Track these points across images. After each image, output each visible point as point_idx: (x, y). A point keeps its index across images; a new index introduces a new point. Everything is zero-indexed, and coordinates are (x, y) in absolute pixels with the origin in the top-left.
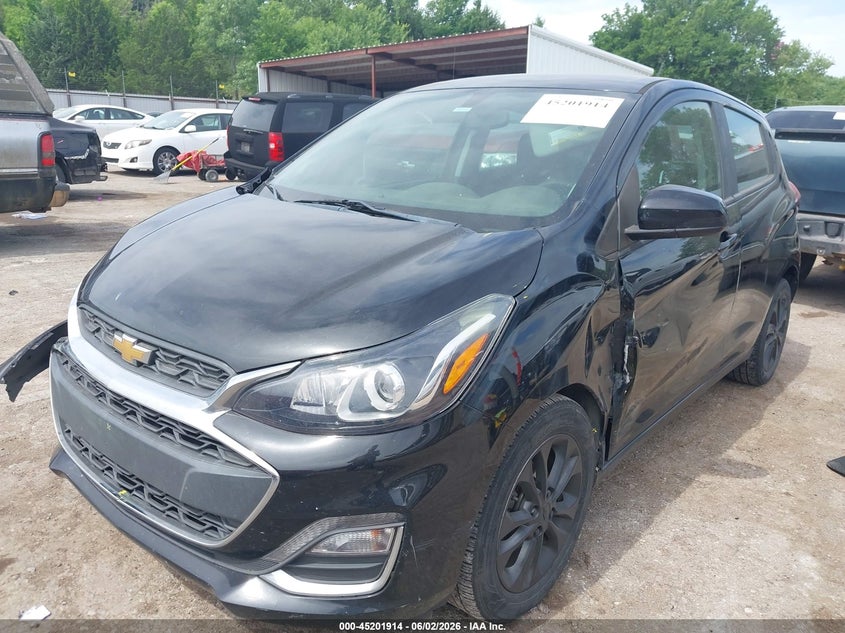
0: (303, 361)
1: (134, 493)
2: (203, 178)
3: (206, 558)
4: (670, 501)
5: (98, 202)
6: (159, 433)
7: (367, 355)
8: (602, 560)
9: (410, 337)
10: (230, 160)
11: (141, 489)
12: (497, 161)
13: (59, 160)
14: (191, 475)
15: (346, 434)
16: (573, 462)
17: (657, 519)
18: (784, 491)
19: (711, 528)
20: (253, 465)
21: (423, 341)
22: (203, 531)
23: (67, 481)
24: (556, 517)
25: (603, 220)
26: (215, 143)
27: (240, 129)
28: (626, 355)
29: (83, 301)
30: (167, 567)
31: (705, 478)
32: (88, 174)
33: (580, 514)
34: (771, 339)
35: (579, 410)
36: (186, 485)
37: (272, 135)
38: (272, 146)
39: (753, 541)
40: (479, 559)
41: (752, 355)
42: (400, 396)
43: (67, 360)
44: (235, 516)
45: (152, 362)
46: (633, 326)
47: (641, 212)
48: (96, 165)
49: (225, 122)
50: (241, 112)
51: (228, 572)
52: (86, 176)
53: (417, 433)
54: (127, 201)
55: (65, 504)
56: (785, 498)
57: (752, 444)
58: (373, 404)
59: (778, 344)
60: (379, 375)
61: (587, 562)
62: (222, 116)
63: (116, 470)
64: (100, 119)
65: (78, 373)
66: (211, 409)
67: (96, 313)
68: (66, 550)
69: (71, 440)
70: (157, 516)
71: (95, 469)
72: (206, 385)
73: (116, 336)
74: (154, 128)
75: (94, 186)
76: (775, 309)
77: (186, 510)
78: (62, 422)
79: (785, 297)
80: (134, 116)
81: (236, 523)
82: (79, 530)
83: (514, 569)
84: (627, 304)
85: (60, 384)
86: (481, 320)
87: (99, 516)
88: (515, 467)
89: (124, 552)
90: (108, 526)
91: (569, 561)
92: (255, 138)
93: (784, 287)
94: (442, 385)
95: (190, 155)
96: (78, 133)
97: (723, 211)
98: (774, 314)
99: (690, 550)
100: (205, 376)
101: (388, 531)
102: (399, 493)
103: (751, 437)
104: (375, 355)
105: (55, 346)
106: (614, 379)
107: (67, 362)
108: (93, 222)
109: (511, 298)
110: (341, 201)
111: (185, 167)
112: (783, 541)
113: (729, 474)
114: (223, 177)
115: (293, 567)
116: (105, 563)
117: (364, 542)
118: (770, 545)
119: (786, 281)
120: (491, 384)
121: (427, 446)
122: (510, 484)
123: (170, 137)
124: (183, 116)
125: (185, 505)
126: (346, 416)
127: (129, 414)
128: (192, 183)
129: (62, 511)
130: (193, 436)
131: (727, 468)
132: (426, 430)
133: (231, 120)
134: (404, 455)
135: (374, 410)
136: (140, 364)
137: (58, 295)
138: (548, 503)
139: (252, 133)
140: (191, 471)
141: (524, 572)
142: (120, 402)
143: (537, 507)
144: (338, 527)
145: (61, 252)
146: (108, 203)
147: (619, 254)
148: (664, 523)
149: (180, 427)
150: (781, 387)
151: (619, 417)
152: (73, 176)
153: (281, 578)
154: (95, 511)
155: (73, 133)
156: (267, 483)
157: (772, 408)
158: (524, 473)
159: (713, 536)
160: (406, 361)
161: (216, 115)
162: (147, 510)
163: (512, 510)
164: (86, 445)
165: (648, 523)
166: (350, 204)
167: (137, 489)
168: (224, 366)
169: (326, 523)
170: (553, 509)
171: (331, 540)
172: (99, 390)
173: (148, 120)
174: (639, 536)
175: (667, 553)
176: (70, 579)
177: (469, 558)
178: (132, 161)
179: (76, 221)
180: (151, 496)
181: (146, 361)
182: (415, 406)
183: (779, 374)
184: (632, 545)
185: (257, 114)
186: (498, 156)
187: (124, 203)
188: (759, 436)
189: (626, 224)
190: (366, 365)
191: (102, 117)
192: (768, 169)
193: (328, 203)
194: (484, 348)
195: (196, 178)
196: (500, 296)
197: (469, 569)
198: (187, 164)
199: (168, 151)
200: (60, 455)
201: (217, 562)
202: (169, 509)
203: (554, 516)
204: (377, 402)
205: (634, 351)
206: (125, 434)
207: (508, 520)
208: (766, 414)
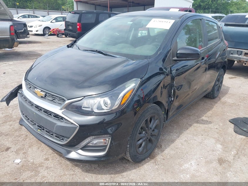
0: (84, 97)
1: (42, 130)
2: (58, 37)
3: (61, 147)
4: (185, 131)
5: (27, 45)
6: (48, 115)
7: (101, 95)
8: (165, 146)
9: (112, 90)
10: (66, 31)
11: (43, 129)
12: (143, 33)
13: (16, 32)
14: (56, 126)
15: (96, 115)
16: (157, 121)
17: (181, 135)
18: (216, 128)
19: (195, 138)
20: (72, 123)
21: (115, 92)
22: (60, 140)
23: (23, 127)
24: (152, 135)
25: (166, 56)
26: (61, 26)
27: (69, 22)
28: (172, 93)
29: (26, 79)
30: (51, 149)
31: (195, 125)
32: (24, 36)
33: (159, 134)
34: (217, 86)
35: (158, 108)
36: (55, 129)
37: (78, 24)
38: (78, 27)
39: (205, 141)
40: (131, 146)
41: (212, 90)
42: (109, 106)
43: (22, 95)
44: (68, 136)
45: (45, 96)
46: (174, 85)
47: (177, 54)
48: (26, 33)
49: (64, 19)
50: (69, 16)
51: (67, 150)
52: (23, 37)
53: (114, 115)
54: (35, 44)
55: (23, 133)
56: (216, 130)
57: (209, 115)
58: (103, 108)
59: (220, 87)
60: (104, 101)
61: (161, 147)
62: (63, 17)
63: (37, 124)
64: (26, 18)
65: (26, 99)
66: (61, 109)
67: (30, 83)
68: (24, 145)
69: (24, 116)
70: (48, 136)
71: (31, 124)
72: (59, 103)
73: (35, 89)
74: (43, 21)
75: (26, 39)
76: (219, 77)
77: (55, 135)
78: (22, 112)
79: (222, 74)
80: (36, 17)
81: (68, 138)
82: (27, 140)
83: (141, 149)
84: (173, 79)
85: (21, 102)
86: (131, 85)
87: (33, 136)
88: (140, 123)
89: (39, 145)
90: (35, 138)
91: (156, 147)
92: (73, 24)
93: (222, 71)
94: (121, 103)
95: (54, 29)
96: (20, 24)
97: (199, 53)
98: (218, 79)
99: (189, 144)
100: (59, 100)
101: (107, 139)
102: (110, 130)
103: (209, 113)
104: (103, 95)
105: (19, 91)
106: (169, 99)
107: (22, 96)
108: (26, 51)
109: (140, 79)
110: (95, 50)
111: (52, 33)
112: (213, 141)
113: (202, 123)
114: (64, 36)
115: (83, 149)
116: (35, 148)
117: (101, 142)
118: (210, 142)
119: (223, 70)
120: (134, 102)
121: (117, 118)
122: (139, 127)
123: (48, 24)
124: (51, 17)
125: (55, 133)
126: (96, 111)
127: (40, 110)
128: (55, 38)
129: (22, 135)
130: (56, 116)
131: (202, 122)
132: (116, 114)
133: (66, 19)
134: (111, 121)
135: (103, 109)
136: (42, 97)
137: (17, 74)
138: (150, 132)
139: (72, 23)
140: (56, 125)
141: (143, 149)
142: (37, 107)
143: (147, 133)
144: (94, 139)
145: (17, 60)
146: (30, 45)
147: (171, 65)
148: (183, 137)
149: (53, 114)
150: (220, 99)
151: (170, 109)
152: (20, 37)
153: (80, 151)
154: (31, 135)
155: (19, 24)
156: (76, 128)
157: (216, 105)
158: (143, 124)
159: (195, 140)
160: (111, 97)
161: (61, 17)
162: (45, 135)
163: (140, 134)
164: (29, 118)
165: (178, 137)
166: (98, 51)
167: (42, 129)
168: (64, 98)
169: (91, 138)
170: (151, 133)
171: (93, 142)
172: (32, 104)
173: (41, 18)
174: (176, 140)
175: (182, 144)
176: (26, 152)
177: (128, 146)
178: (37, 31)
179: (21, 51)
180: (46, 131)
181: (44, 96)
182: (114, 108)
183: (220, 95)
184: (173, 142)
185: (74, 17)
186: (143, 32)
187: (35, 45)
188: (212, 113)
189: (173, 57)
190: (101, 98)
191: (27, 17)
192: (218, 38)
193: (92, 51)
194: (132, 93)
195: (56, 37)
196: (137, 79)
197: (128, 149)
198: (53, 32)
199: (47, 28)
200: (21, 120)
201: (64, 148)
202: (51, 135)
203: (151, 135)
204: (104, 107)
205: (174, 92)
206: (39, 115)
207: (138, 136)
208: (214, 107)
